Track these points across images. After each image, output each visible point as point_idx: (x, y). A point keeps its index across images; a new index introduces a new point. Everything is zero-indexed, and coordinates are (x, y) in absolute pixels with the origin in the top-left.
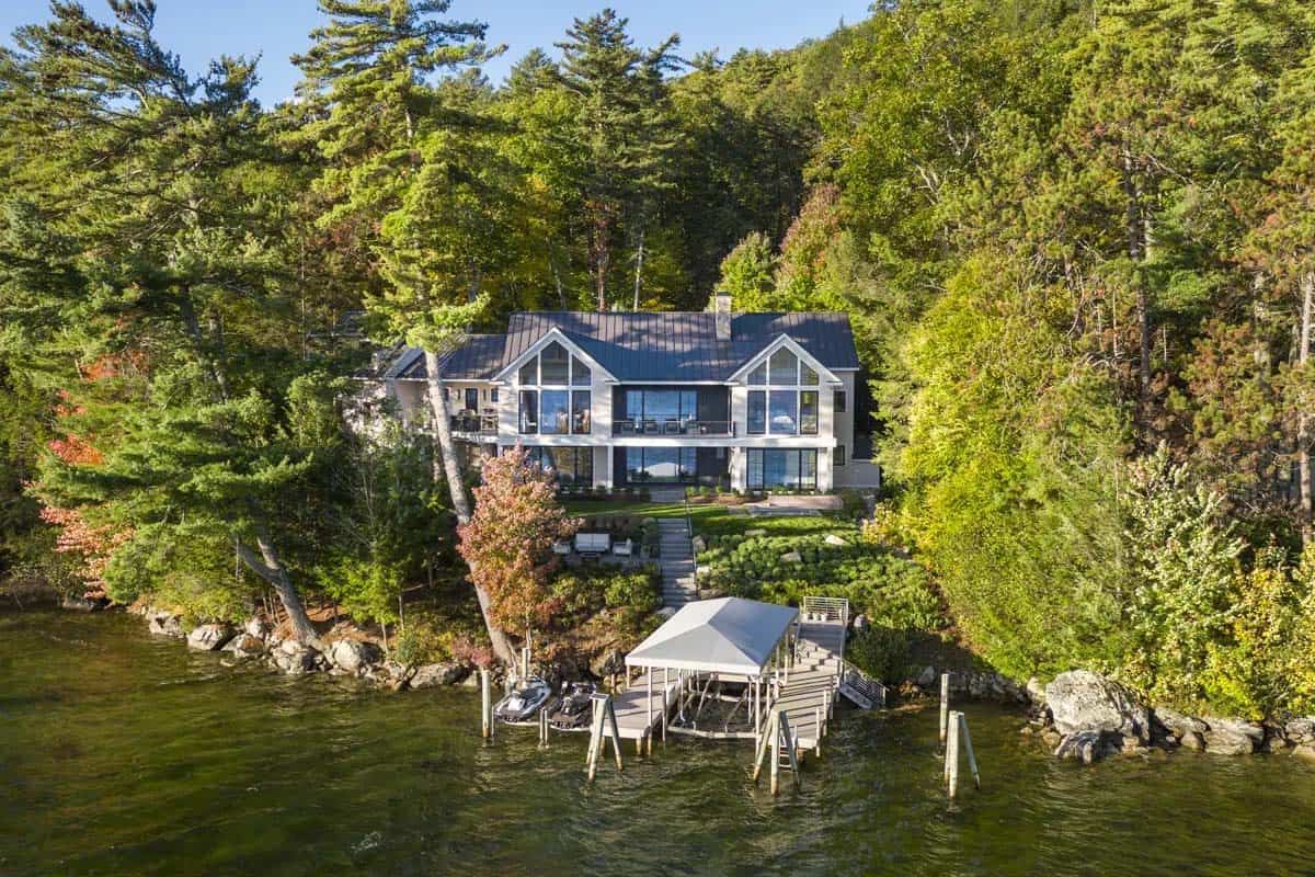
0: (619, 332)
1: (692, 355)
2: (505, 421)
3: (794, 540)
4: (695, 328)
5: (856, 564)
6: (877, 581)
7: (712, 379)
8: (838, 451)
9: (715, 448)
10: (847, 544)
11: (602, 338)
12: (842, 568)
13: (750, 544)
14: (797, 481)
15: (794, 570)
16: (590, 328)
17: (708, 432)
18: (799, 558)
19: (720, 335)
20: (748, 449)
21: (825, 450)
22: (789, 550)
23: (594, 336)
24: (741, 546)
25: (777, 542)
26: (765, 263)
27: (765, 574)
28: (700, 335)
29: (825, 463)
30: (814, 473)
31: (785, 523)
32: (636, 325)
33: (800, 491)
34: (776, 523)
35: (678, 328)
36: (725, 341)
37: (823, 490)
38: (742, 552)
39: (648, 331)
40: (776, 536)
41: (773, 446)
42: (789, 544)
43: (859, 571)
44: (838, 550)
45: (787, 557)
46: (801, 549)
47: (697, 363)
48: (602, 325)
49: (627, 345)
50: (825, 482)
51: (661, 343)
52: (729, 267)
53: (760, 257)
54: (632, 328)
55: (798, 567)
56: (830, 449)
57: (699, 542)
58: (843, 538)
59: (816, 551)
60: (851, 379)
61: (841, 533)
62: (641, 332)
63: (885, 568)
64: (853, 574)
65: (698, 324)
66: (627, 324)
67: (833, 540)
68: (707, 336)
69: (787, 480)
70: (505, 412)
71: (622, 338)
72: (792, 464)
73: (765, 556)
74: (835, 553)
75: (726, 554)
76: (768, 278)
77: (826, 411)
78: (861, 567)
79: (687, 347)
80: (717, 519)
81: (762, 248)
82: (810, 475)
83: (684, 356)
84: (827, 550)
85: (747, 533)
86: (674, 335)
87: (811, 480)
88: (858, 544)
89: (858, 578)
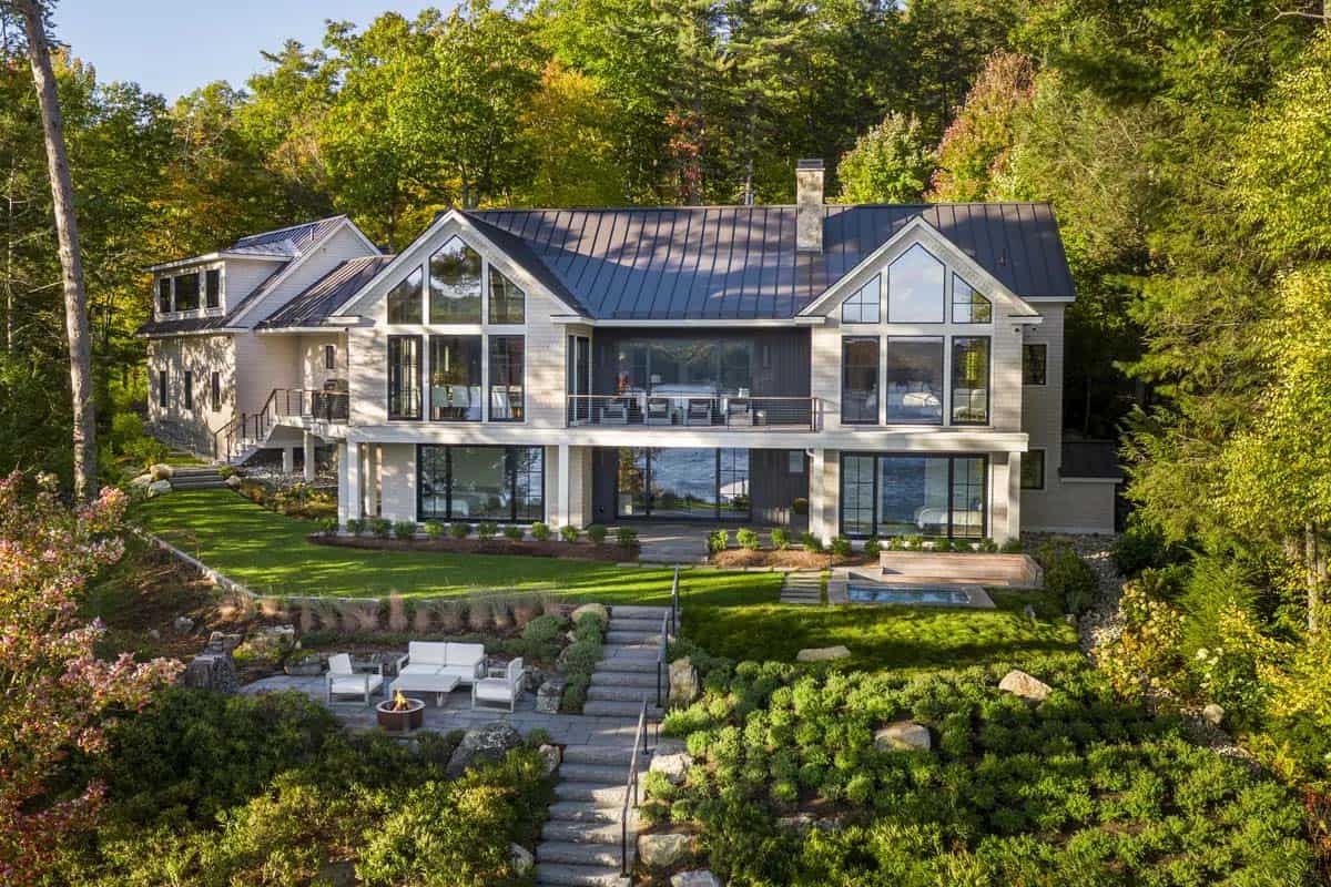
0: (617, 242)
1: (742, 278)
2: (363, 397)
3: (919, 680)
4: (756, 235)
5: (1085, 770)
6: (1152, 834)
7: (774, 316)
8: (1031, 461)
9: (785, 452)
10: (1058, 699)
11: (585, 250)
12: (1047, 785)
13: (801, 694)
14: (944, 519)
15: (909, 783)
16: (567, 235)
17: (769, 422)
18: (925, 742)
19: (802, 243)
20: (844, 454)
21: (1003, 457)
22: (900, 714)
23: (571, 246)
24: (779, 696)
25: (869, 694)
26: (912, 160)
27: (825, 795)
28: (764, 246)
29: (1001, 484)
30: (980, 502)
31: (903, 628)
32: (651, 229)
33: (952, 542)
34: (880, 630)
35: (725, 234)
36: (811, 253)
37: (999, 541)
38: (777, 717)
39: (669, 241)
40: (871, 669)
41: (895, 447)
42: (903, 697)
43: (1094, 793)
44: (1034, 714)
45: (892, 735)
46: (937, 711)
47: (750, 291)
48: (590, 232)
49: (627, 262)
50: (1005, 527)
51: (691, 260)
52: (849, 169)
53: (903, 151)
54: (642, 236)
55: (922, 774)
56: (1016, 456)
57: (682, 675)
58: (1046, 677)
59: (975, 721)
60: (1059, 318)
61: (1040, 661)
62: (657, 242)
63: (1170, 785)
64: (1079, 804)
65: (764, 227)
66: (635, 228)
67: (1018, 684)
68: (778, 247)
69: (925, 518)
70: (364, 380)
71: (622, 251)
72: (935, 488)
73: (834, 733)
74: (1025, 726)
75: (737, 718)
76: (918, 185)
77: (1007, 378)
78: (1102, 779)
79: (737, 265)
80: (744, 611)
81: (906, 138)
82: (971, 508)
83: (727, 279)
84: (1005, 716)
85: (806, 654)
86: (716, 246)
87: (974, 519)
88: (1089, 698)
89: (1094, 820)
